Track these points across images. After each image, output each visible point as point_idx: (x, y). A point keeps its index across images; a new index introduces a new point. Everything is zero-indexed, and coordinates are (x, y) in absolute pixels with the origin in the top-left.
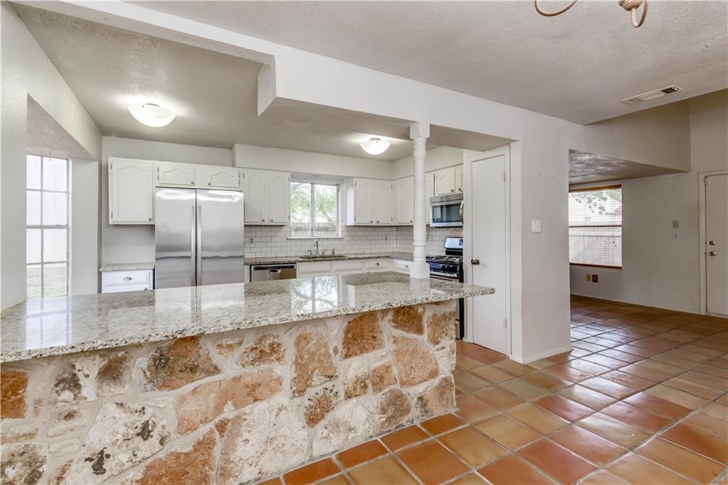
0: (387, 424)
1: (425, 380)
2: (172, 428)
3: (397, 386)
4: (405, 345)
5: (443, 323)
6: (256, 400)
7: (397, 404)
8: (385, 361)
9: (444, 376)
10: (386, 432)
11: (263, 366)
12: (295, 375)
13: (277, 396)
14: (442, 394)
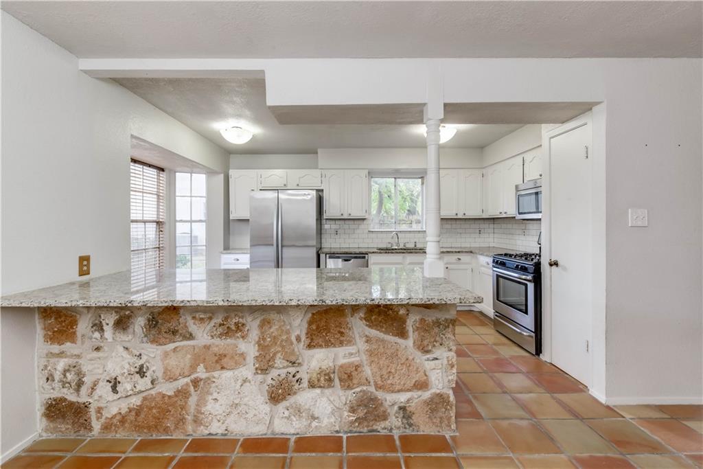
0: (357, 424)
1: (409, 390)
2: (160, 374)
3: (372, 389)
4: (381, 347)
5: (436, 330)
6: (223, 368)
7: (369, 408)
8: (355, 359)
9: (438, 391)
10: (355, 432)
11: (229, 341)
12: (257, 354)
13: (241, 369)
14: (433, 411)
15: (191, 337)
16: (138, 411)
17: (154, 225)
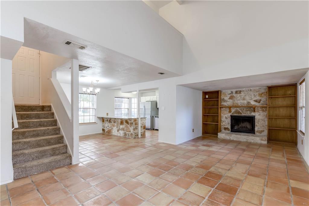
0: (124, 136)
2: (109, 127)
3: (126, 131)
4: (126, 126)
11: (114, 124)
12: (117, 125)
13: (115, 127)
15: (112, 123)
16: (108, 131)
17: (127, 109)
